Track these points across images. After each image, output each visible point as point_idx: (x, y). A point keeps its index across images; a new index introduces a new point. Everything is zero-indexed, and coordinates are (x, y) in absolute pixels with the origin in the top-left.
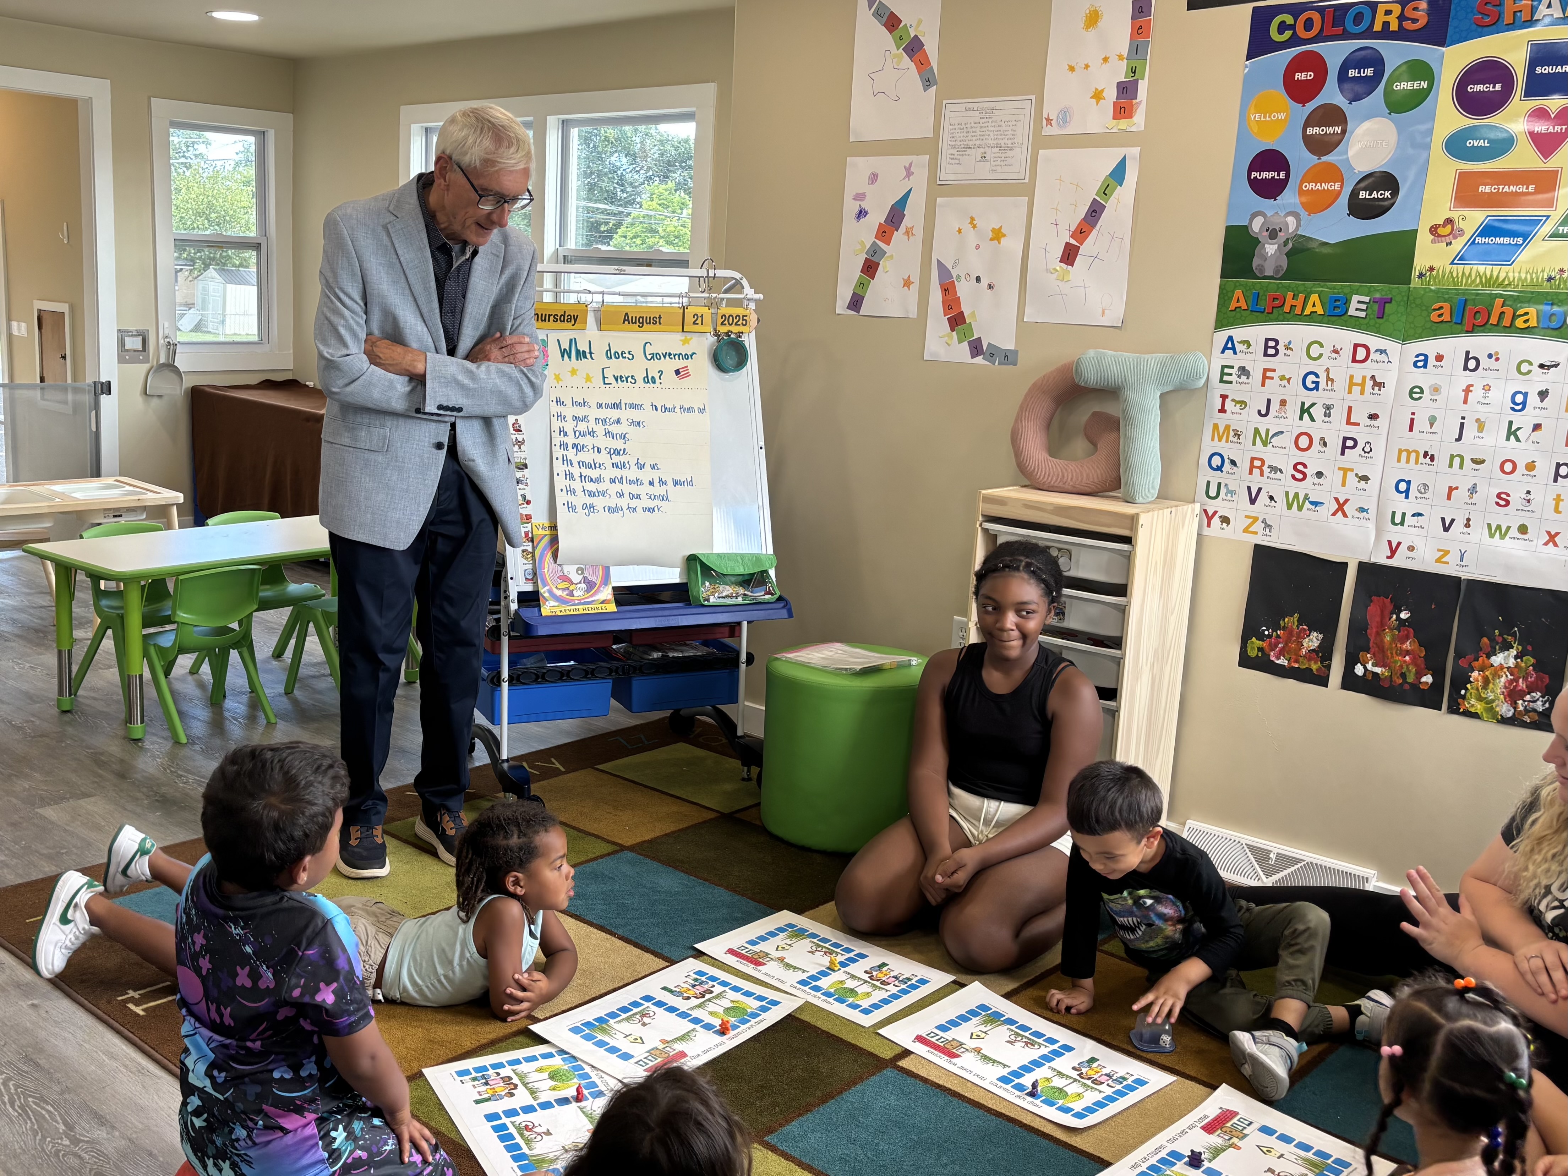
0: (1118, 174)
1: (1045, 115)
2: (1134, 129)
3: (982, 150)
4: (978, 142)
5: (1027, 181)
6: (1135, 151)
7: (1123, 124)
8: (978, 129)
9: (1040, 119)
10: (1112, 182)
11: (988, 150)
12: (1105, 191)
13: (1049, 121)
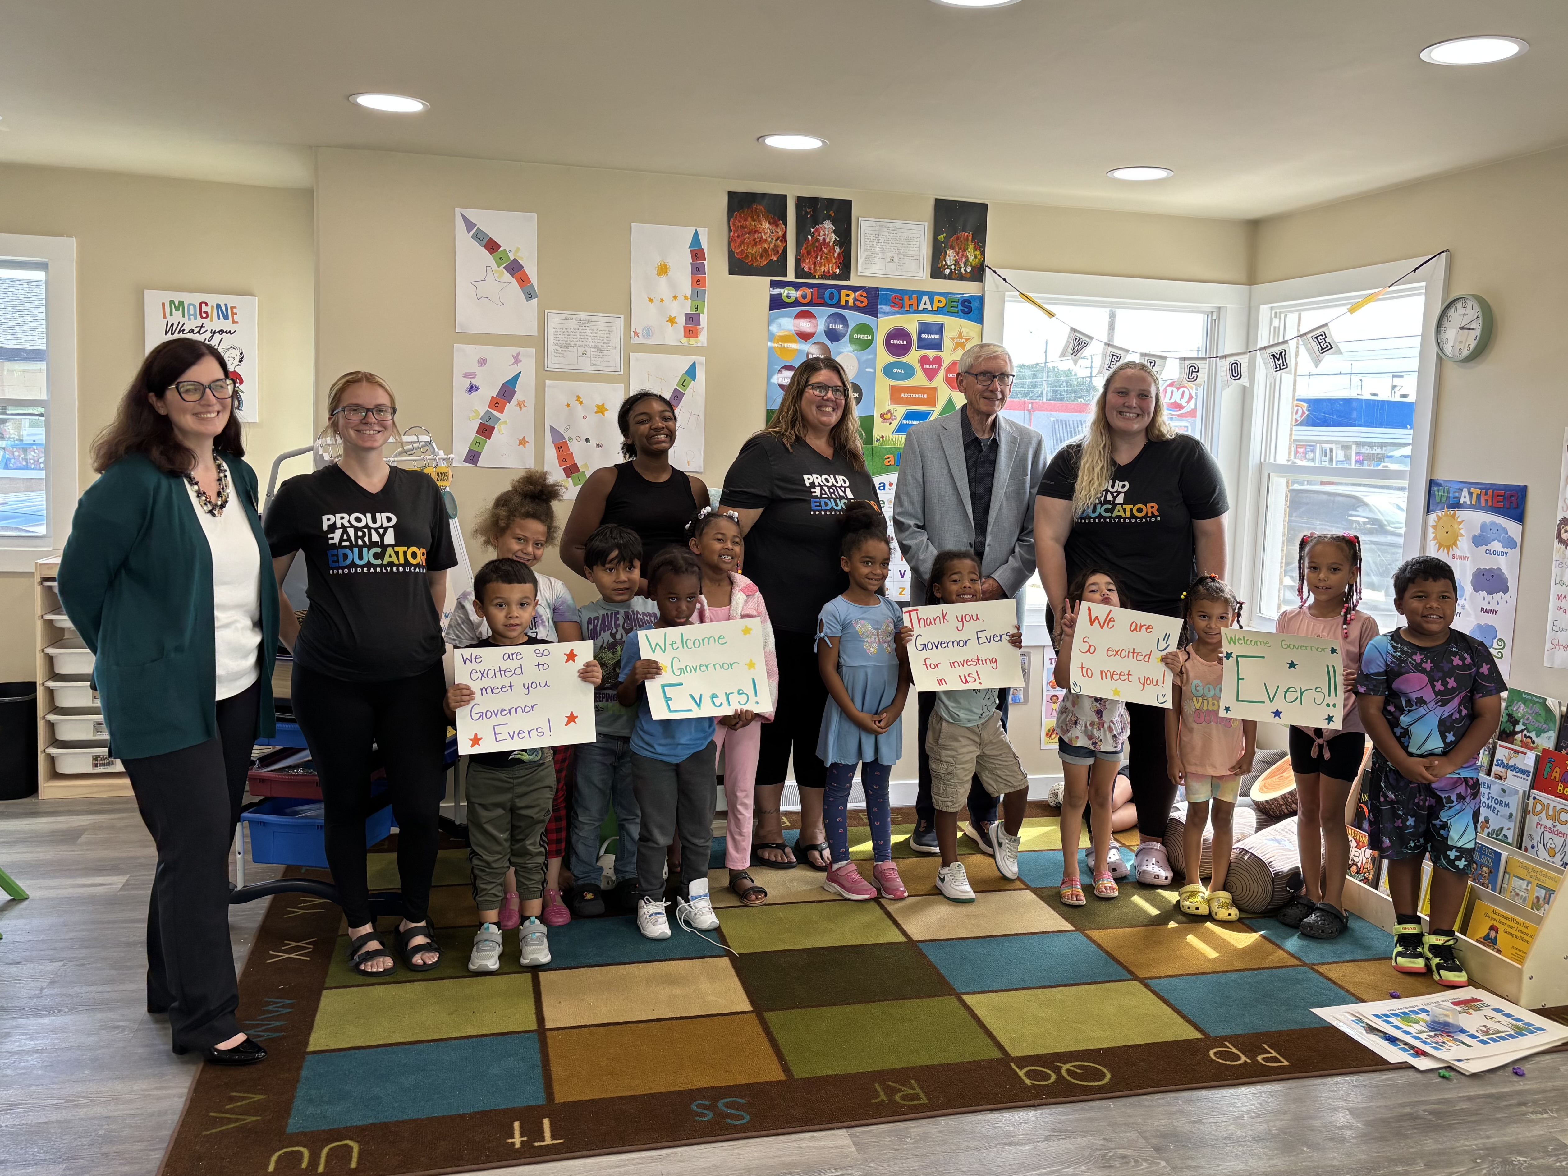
0: (691, 372)
1: (633, 330)
2: (699, 345)
3: (583, 349)
4: (578, 343)
5: (622, 373)
6: (702, 359)
7: (692, 341)
8: (578, 334)
9: (629, 331)
10: (688, 379)
11: (588, 350)
12: (683, 383)
13: (636, 334)
